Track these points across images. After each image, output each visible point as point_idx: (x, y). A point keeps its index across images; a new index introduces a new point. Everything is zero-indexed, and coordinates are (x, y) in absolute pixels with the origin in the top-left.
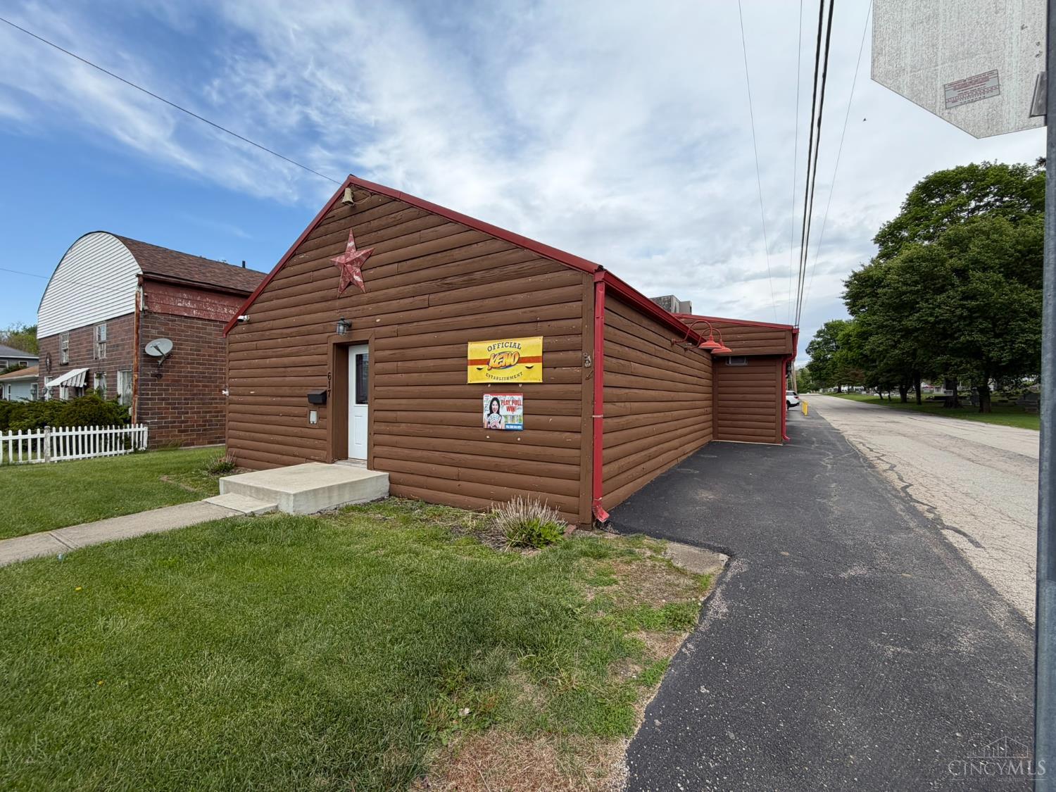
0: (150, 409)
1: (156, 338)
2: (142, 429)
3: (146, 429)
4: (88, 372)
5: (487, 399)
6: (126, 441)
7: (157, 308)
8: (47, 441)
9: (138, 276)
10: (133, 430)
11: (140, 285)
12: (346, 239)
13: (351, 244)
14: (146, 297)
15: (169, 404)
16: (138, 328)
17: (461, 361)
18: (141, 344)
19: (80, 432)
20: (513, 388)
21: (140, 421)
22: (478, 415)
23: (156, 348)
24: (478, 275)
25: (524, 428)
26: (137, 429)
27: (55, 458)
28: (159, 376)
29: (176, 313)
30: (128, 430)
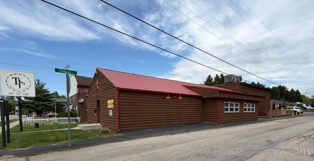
0: (80, 114)
1: (81, 98)
2: (79, 118)
3: (80, 118)
4: (73, 106)
5: (109, 110)
6: (76, 120)
7: (81, 92)
8: (62, 120)
9: (77, 85)
10: (77, 118)
11: (77, 87)
12: (97, 80)
13: (97, 81)
14: (79, 90)
15: (84, 113)
16: (78, 97)
17: (106, 104)
18: (78, 100)
19: (65, 118)
20: (111, 109)
21: (79, 116)
22: (108, 114)
23: (80, 101)
24: (108, 88)
25: (113, 116)
26: (78, 118)
27: (63, 123)
28: (82, 107)
29: (85, 93)
30: (76, 118)
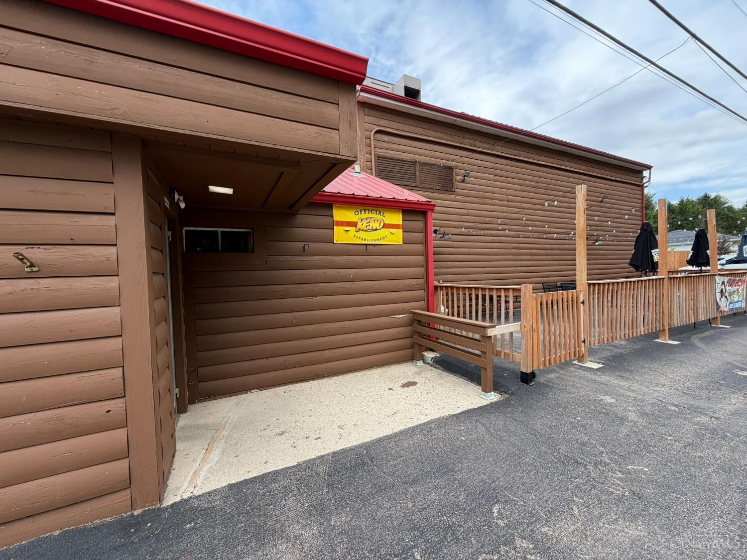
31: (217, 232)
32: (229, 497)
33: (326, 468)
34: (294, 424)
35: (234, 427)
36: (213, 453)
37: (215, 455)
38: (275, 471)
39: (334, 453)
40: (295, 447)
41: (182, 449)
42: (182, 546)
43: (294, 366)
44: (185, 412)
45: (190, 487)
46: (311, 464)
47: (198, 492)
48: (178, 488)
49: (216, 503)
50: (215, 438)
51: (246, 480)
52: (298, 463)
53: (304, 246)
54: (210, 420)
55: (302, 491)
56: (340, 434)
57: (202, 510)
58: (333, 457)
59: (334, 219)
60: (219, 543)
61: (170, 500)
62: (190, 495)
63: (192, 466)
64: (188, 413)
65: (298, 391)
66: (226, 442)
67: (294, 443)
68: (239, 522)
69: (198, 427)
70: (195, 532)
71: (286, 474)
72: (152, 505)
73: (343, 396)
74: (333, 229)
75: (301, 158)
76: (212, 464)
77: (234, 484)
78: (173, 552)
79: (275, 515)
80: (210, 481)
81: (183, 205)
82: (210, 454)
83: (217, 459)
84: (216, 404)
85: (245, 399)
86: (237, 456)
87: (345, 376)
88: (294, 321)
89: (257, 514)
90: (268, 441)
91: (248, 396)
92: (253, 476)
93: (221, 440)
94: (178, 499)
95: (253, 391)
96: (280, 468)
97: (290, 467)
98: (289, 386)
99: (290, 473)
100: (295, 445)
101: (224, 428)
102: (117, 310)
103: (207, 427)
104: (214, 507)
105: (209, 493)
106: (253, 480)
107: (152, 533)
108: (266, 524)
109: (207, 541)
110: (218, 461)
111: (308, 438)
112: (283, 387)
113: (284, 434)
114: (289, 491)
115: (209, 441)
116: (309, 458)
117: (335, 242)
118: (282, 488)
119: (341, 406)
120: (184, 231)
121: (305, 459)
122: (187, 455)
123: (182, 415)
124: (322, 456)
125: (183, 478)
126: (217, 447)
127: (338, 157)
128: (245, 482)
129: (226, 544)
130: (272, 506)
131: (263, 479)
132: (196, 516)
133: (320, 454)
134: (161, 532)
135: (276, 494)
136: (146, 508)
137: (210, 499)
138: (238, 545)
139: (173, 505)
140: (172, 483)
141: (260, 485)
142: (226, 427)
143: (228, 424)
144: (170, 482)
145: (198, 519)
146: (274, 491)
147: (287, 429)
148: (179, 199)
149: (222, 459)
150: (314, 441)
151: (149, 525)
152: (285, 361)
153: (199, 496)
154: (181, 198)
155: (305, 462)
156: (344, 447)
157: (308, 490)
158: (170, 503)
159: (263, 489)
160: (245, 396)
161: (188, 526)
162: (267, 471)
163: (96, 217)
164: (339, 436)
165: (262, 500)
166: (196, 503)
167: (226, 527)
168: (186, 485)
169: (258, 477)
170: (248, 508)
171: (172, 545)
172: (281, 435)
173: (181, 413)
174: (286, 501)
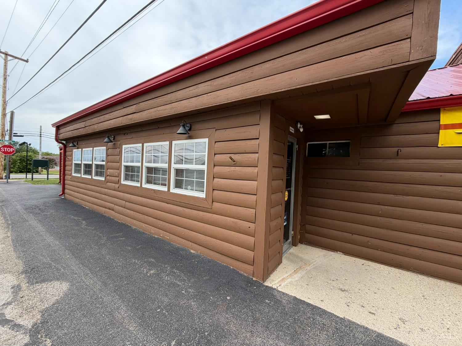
31: (326, 144)
32: (291, 303)
33: (365, 339)
34: (357, 290)
35: (315, 268)
36: (296, 275)
37: (297, 277)
38: (325, 310)
39: (380, 335)
40: (348, 306)
41: (285, 263)
42: (260, 308)
43: (376, 248)
44: (296, 246)
45: (278, 284)
46: (354, 326)
47: (280, 289)
48: (273, 281)
49: (283, 301)
50: (302, 268)
51: (304, 301)
52: (344, 317)
53: (398, 151)
54: (305, 257)
55: (335, 337)
56: (398, 325)
57: (276, 299)
58: (377, 336)
59: (441, 123)
60: (274, 321)
61: (268, 283)
62: (276, 288)
63: (284, 275)
64: (297, 247)
65: (375, 269)
66: (306, 273)
67: (349, 302)
68: (288, 320)
69: (297, 257)
70: (268, 306)
71: (330, 318)
72: (260, 280)
73: (423, 296)
74: (439, 133)
75: (369, 79)
76: (293, 280)
77: (297, 298)
78: (256, 307)
79: (308, 335)
80: (288, 288)
81: (302, 130)
82: (295, 274)
83: (297, 279)
84: (313, 250)
85: (331, 255)
86: (308, 285)
87: (439, 281)
88: (380, 212)
89: (299, 324)
90: (331, 289)
91: (334, 254)
92: (310, 302)
93: (304, 271)
94: (270, 285)
95: (339, 252)
96: (329, 310)
97: (335, 316)
98: (369, 262)
99: (333, 319)
100: (349, 304)
101: (310, 265)
102: (256, 182)
103: (302, 259)
104: (281, 301)
105: (284, 293)
106: (308, 305)
107: (254, 292)
108: (300, 335)
109: (270, 315)
110: (297, 280)
111: (363, 307)
112: (363, 260)
113: (345, 292)
114: (326, 330)
115: (298, 267)
116: (355, 321)
117: (439, 146)
118: (323, 324)
119: (414, 304)
120: (307, 145)
121: (351, 319)
122: (285, 268)
123: (293, 247)
124: (367, 328)
125: (278, 278)
126: (300, 273)
127: (410, 63)
128: (304, 302)
129: (276, 324)
130: (309, 328)
131: (314, 309)
132: (272, 299)
133: (366, 326)
134: (257, 294)
135: (316, 324)
136: (258, 280)
137: (282, 296)
138: (281, 331)
139: (267, 286)
140: (272, 276)
141: (310, 311)
142: (311, 265)
143: (312, 264)
144: (272, 275)
145: (272, 301)
146: (316, 321)
147: (349, 290)
148: (300, 127)
149: (299, 281)
150: (366, 313)
151: (255, 287)
152: (368, 241)
153: (279, 291)
154: (301, 126)
155: (349, 321)
156: (395, 338)
157: (340, 341)
158: (267, 285)
159: (311, 314)
160: (332, 253)
161: (267, 301)
162: (319, 306)
163: (253, 141)
164: (395, 326)
165: (306, 320)
166: (276, 293)
167: (281, 317)
168: (277, 281)
169: (312, 305)
170: (296, 317)
171: (257, 303)
172: (343, 291)
173: (294, 246)
174: (320, 334)
